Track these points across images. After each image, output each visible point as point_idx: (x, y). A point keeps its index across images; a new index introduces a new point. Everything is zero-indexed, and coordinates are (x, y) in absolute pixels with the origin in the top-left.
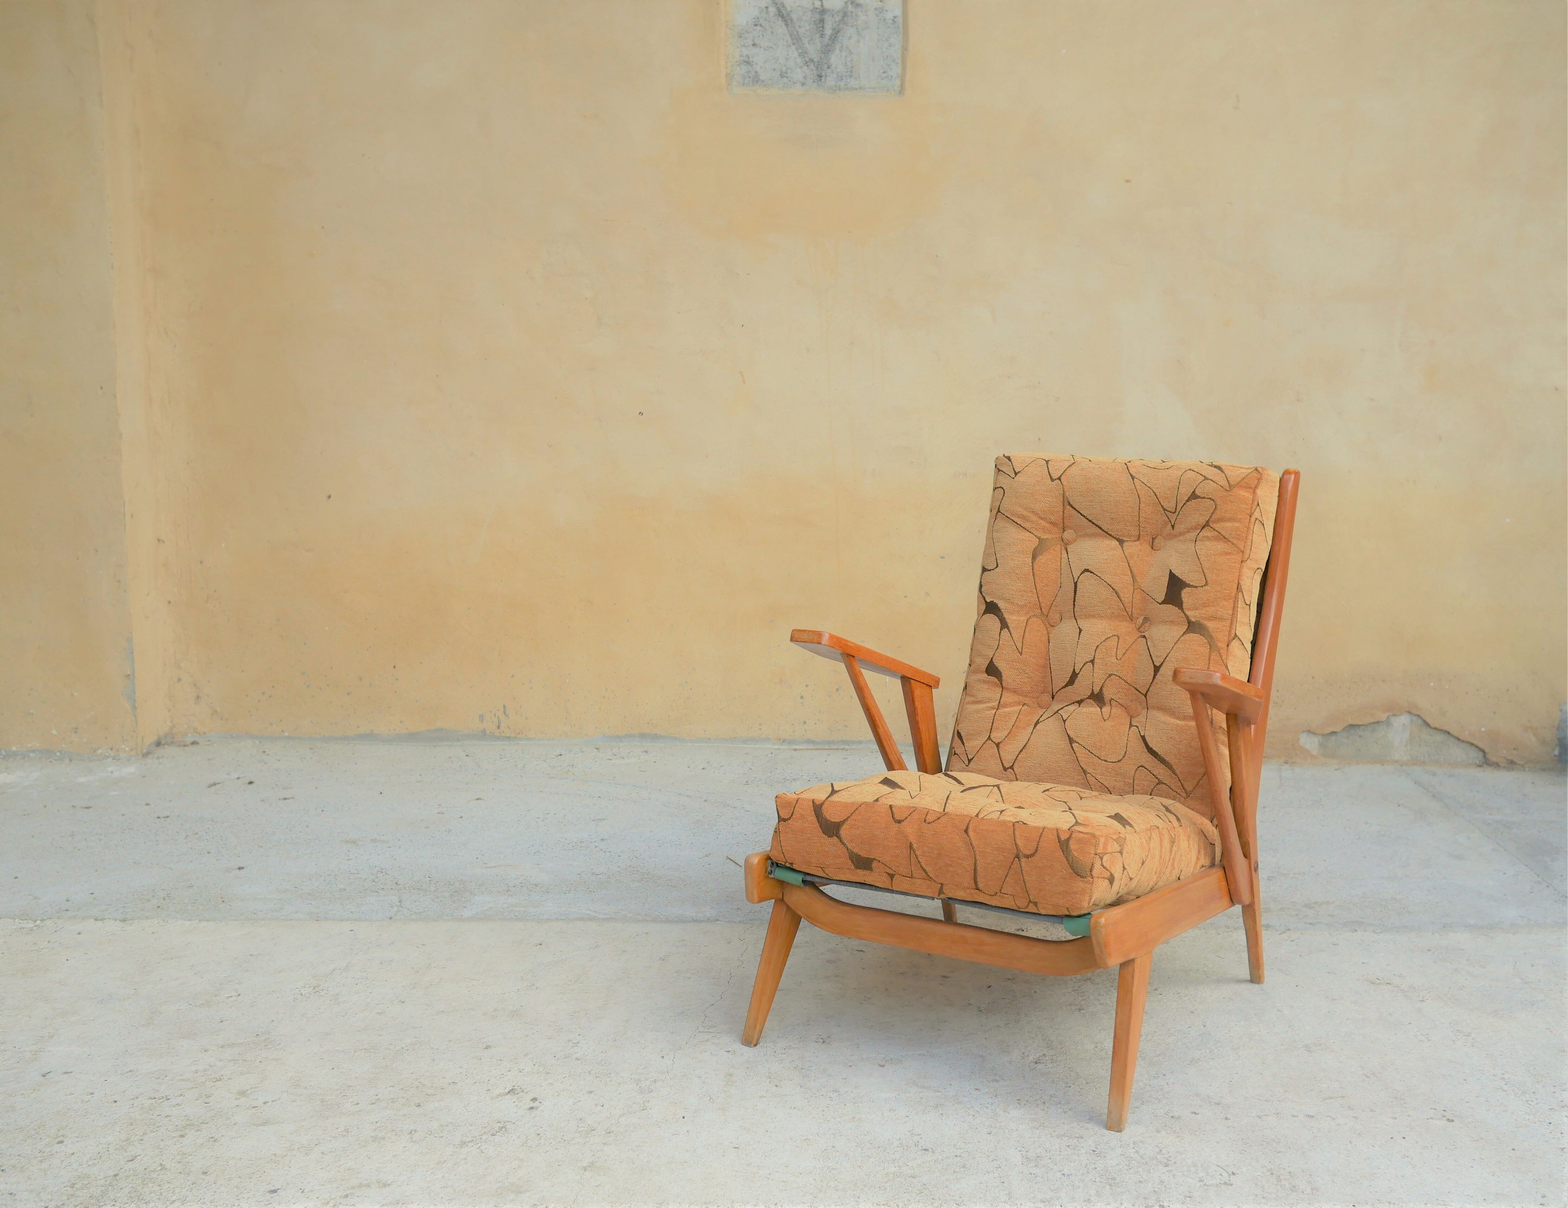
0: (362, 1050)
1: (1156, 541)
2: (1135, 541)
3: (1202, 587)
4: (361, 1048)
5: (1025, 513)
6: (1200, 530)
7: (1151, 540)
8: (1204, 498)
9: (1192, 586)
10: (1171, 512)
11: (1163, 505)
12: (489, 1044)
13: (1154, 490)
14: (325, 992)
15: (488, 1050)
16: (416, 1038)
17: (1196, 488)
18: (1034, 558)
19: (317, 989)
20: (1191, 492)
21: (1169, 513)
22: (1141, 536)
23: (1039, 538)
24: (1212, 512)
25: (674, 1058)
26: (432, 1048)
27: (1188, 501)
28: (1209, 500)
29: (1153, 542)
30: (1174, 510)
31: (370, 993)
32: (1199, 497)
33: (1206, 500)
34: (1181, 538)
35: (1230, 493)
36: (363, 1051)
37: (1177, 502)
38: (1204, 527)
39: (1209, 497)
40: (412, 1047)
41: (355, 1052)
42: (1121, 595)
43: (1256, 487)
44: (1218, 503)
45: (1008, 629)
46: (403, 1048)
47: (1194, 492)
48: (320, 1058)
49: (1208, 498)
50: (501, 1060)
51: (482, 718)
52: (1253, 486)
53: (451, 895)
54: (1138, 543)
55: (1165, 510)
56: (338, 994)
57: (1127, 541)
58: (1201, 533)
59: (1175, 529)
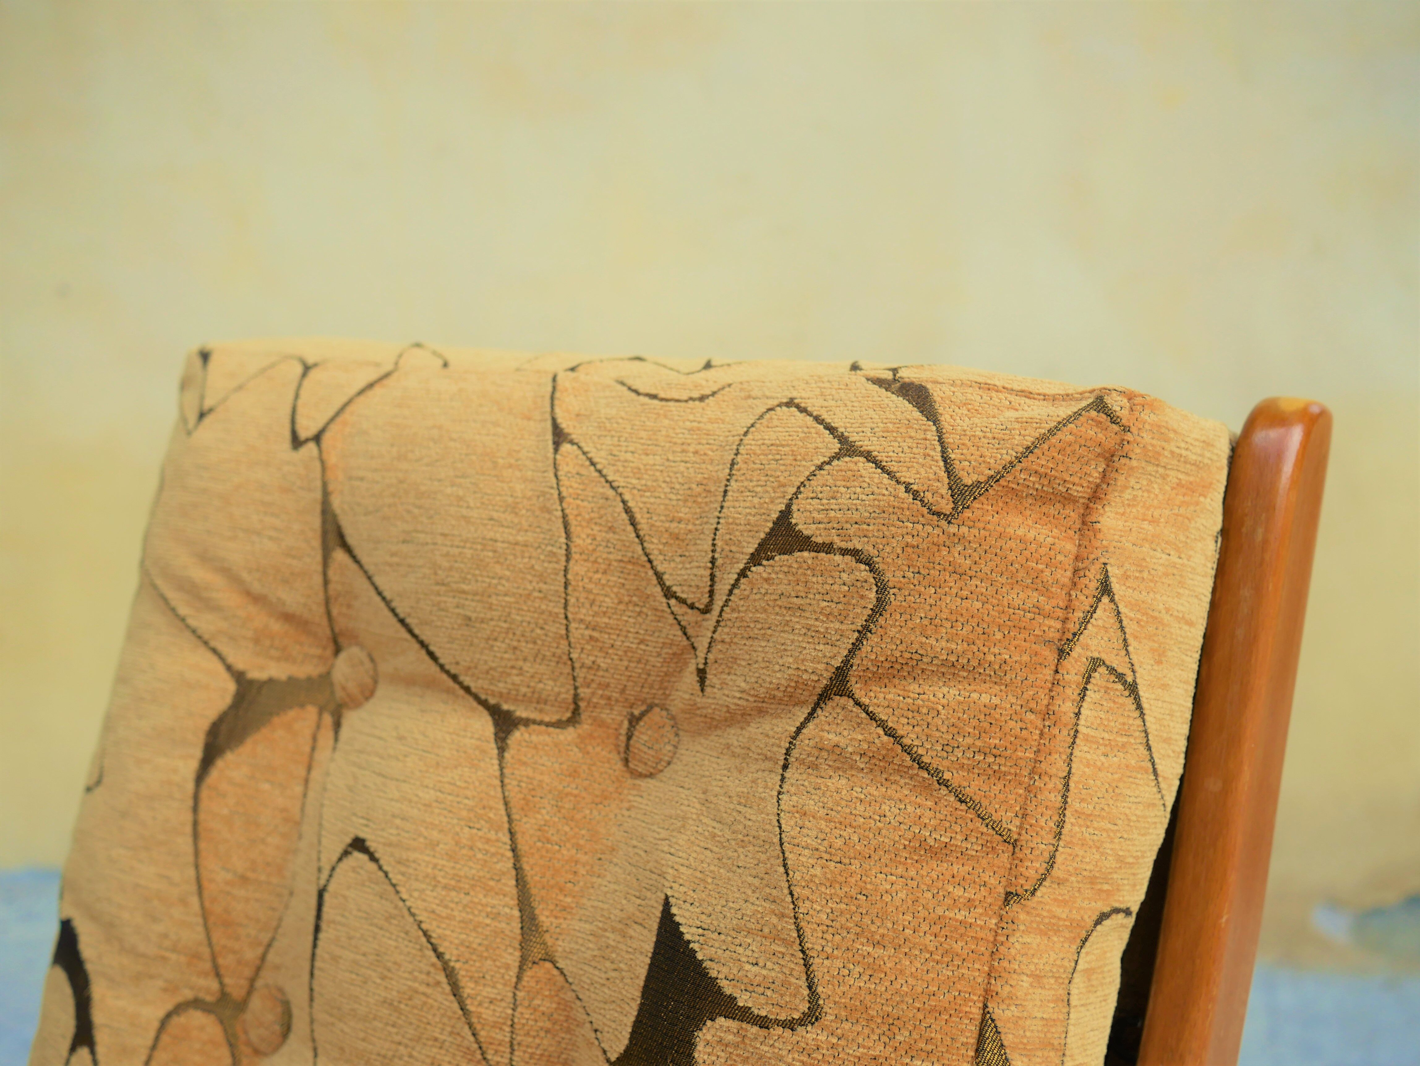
1: (643, 735)
2: (559, 724)
3: (790, 1025)
5: (199, 574)
6: (807, 710)
7: (626, 724)
8: (828, 548)
9: (744, 1015)
10: (692, 607)
11: (660, 569)
13: (627, 497)
17: (796, 494)
18: (208, 761)
20: (775, 516)
21: (685, 609)
22: (582, 704)
23: (239, 676)
24: (860, 622)
27: (755, 559)
28: (848, 558)
29: (629, 738)
30: (705, 599)
32: (805, 543)
33: (838, 558)
34: (734, 736)
35: (953, 529)
37: (713, 561)
38: (824, 697)
39: (850, 546)
42: (468, 988)
43: (1096, 496)
44: (891, 577)
45: (93, 1052)
47: (786, 514)
49: (844, 552)
52: (1080, 491)
54: (570, 734)
55: (668, 593)
57: (527, 722)
58: (811, 725)
59: (708, 690)
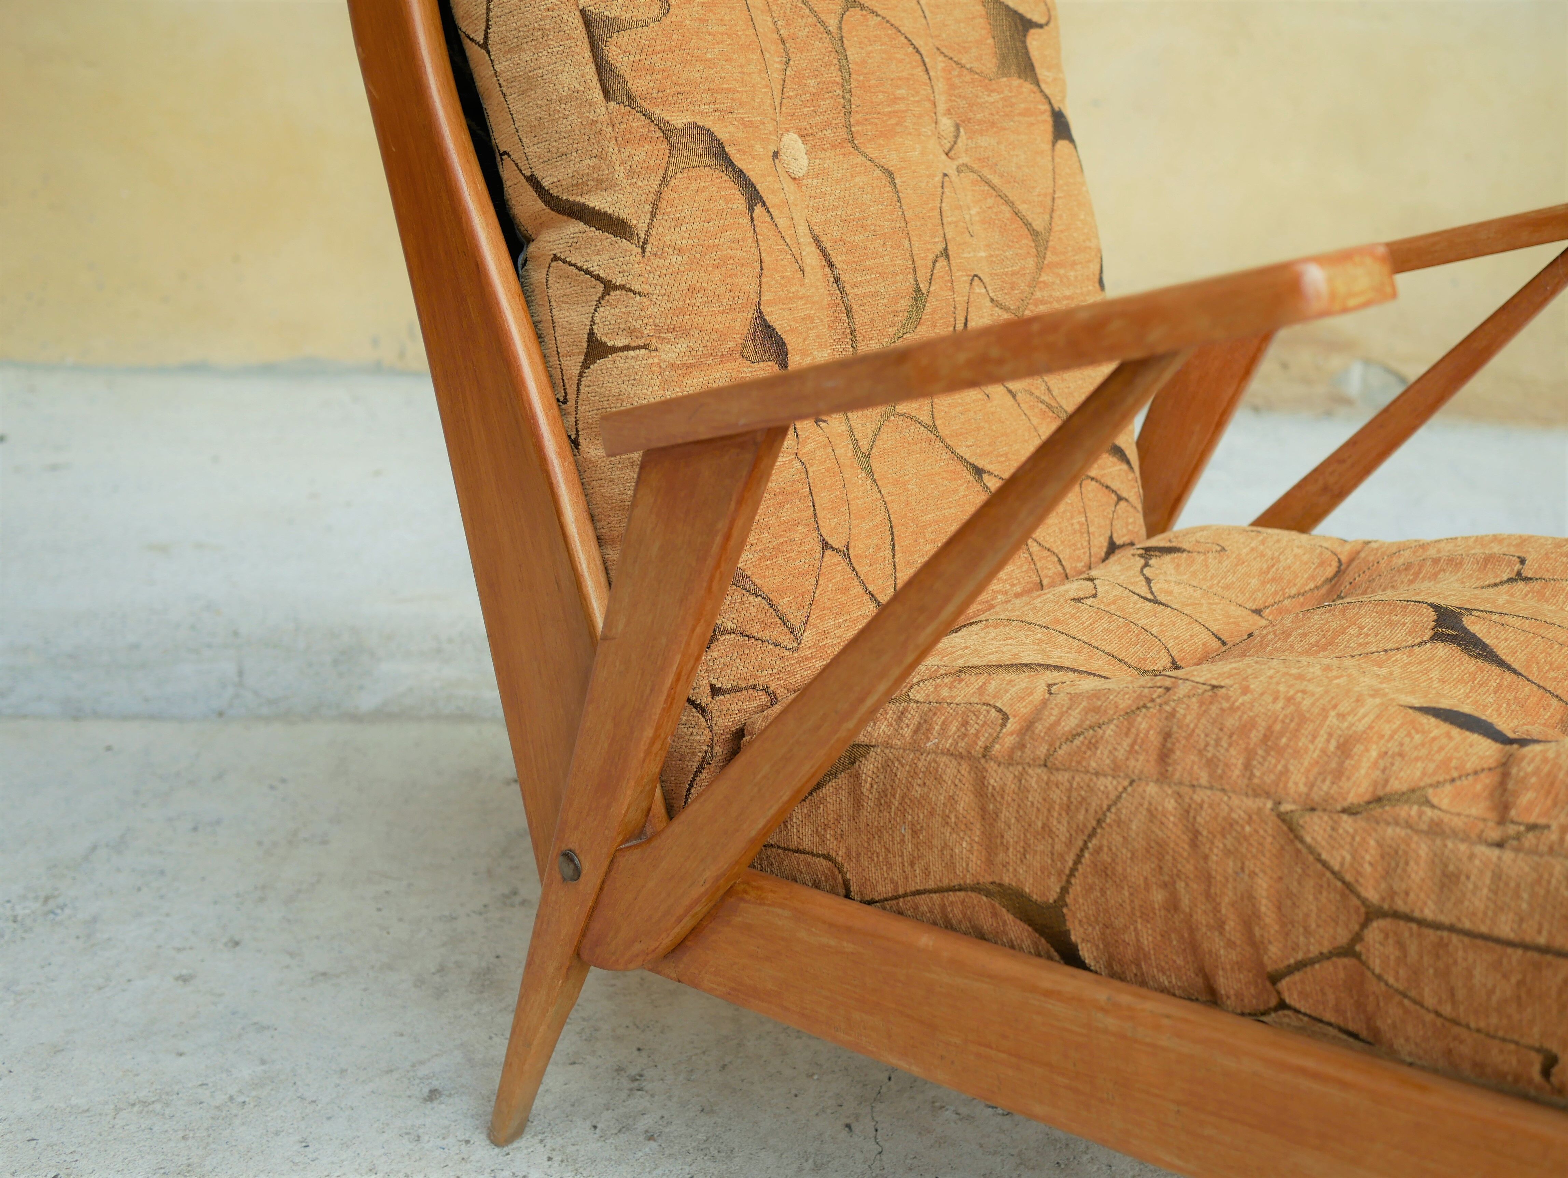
0: (133, 1105)
4: (133, 1098)
12: (435, 1084)
14: (67, 911)
15: (435, 1104)
16: (263, 1062)
19: (52, 904)
25: (876, 1130)
26: (302, 1098)
31: (167, 915)
36: (136, 1109)
40: (254, 1093)
41: (118, 1110)
46: (231, 1098)
48: (29, 1135)
50: (467, 1142)
51: (375, 342)
53: (336, 663)
56: (95, 919)
